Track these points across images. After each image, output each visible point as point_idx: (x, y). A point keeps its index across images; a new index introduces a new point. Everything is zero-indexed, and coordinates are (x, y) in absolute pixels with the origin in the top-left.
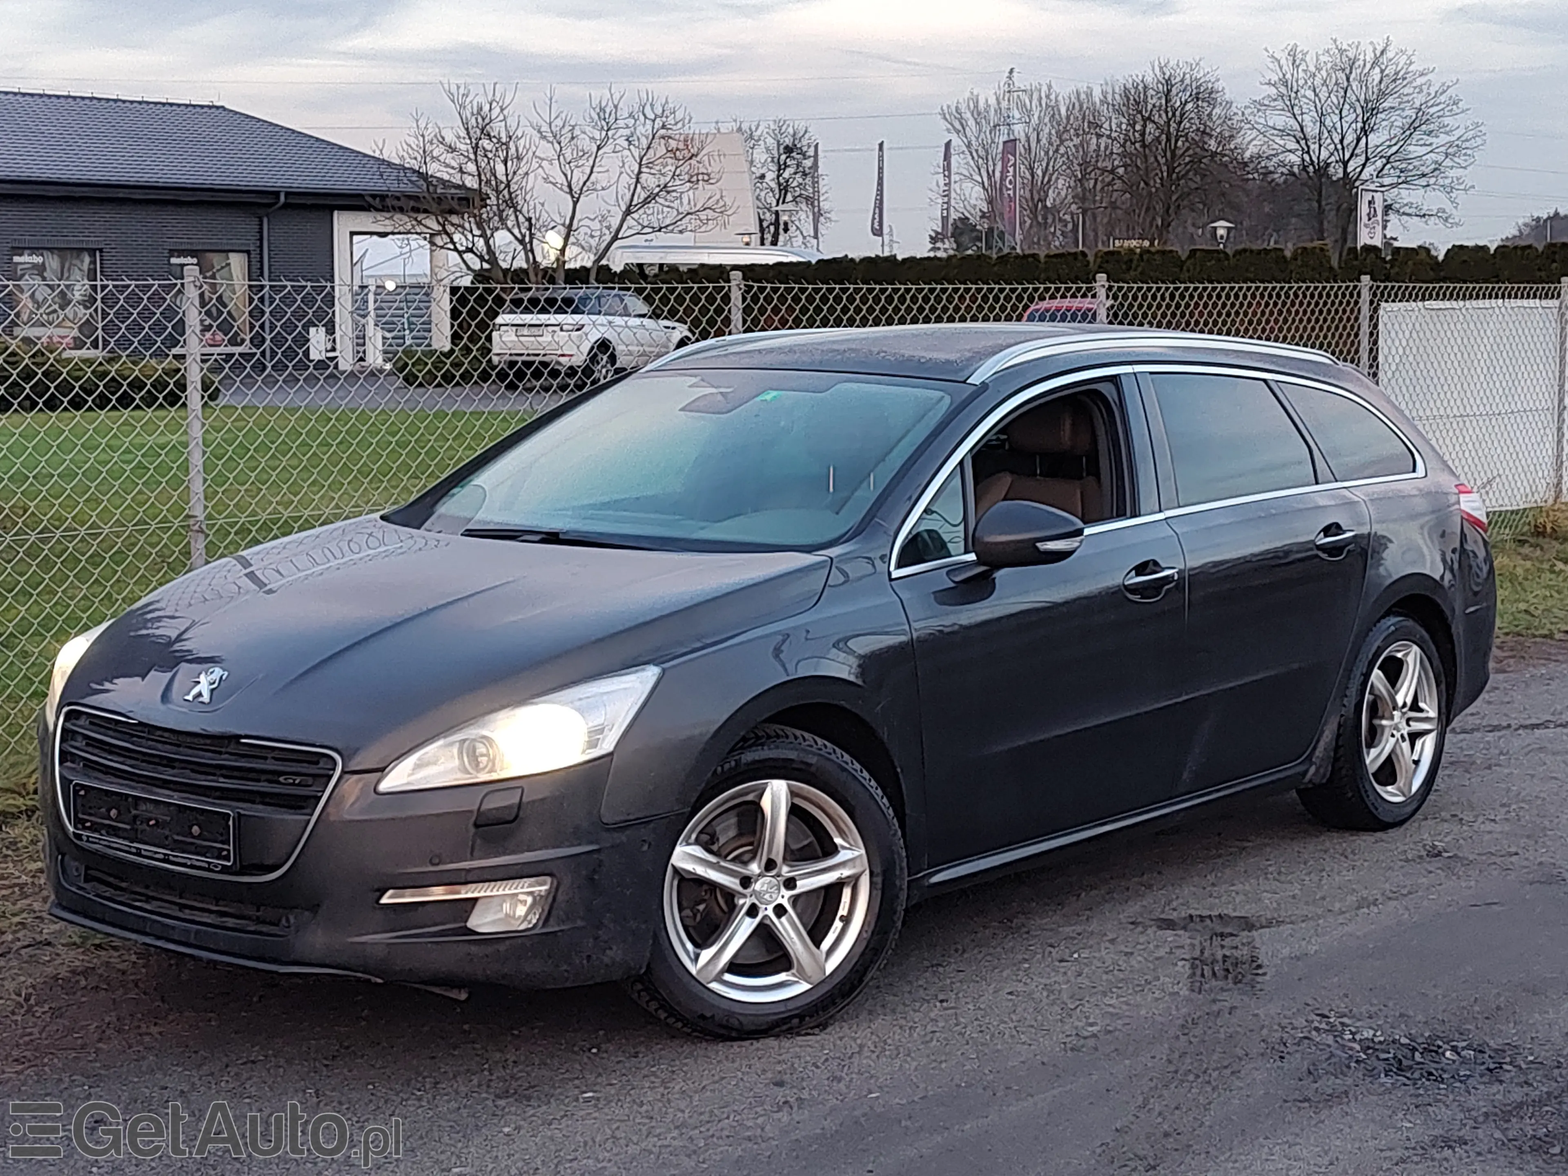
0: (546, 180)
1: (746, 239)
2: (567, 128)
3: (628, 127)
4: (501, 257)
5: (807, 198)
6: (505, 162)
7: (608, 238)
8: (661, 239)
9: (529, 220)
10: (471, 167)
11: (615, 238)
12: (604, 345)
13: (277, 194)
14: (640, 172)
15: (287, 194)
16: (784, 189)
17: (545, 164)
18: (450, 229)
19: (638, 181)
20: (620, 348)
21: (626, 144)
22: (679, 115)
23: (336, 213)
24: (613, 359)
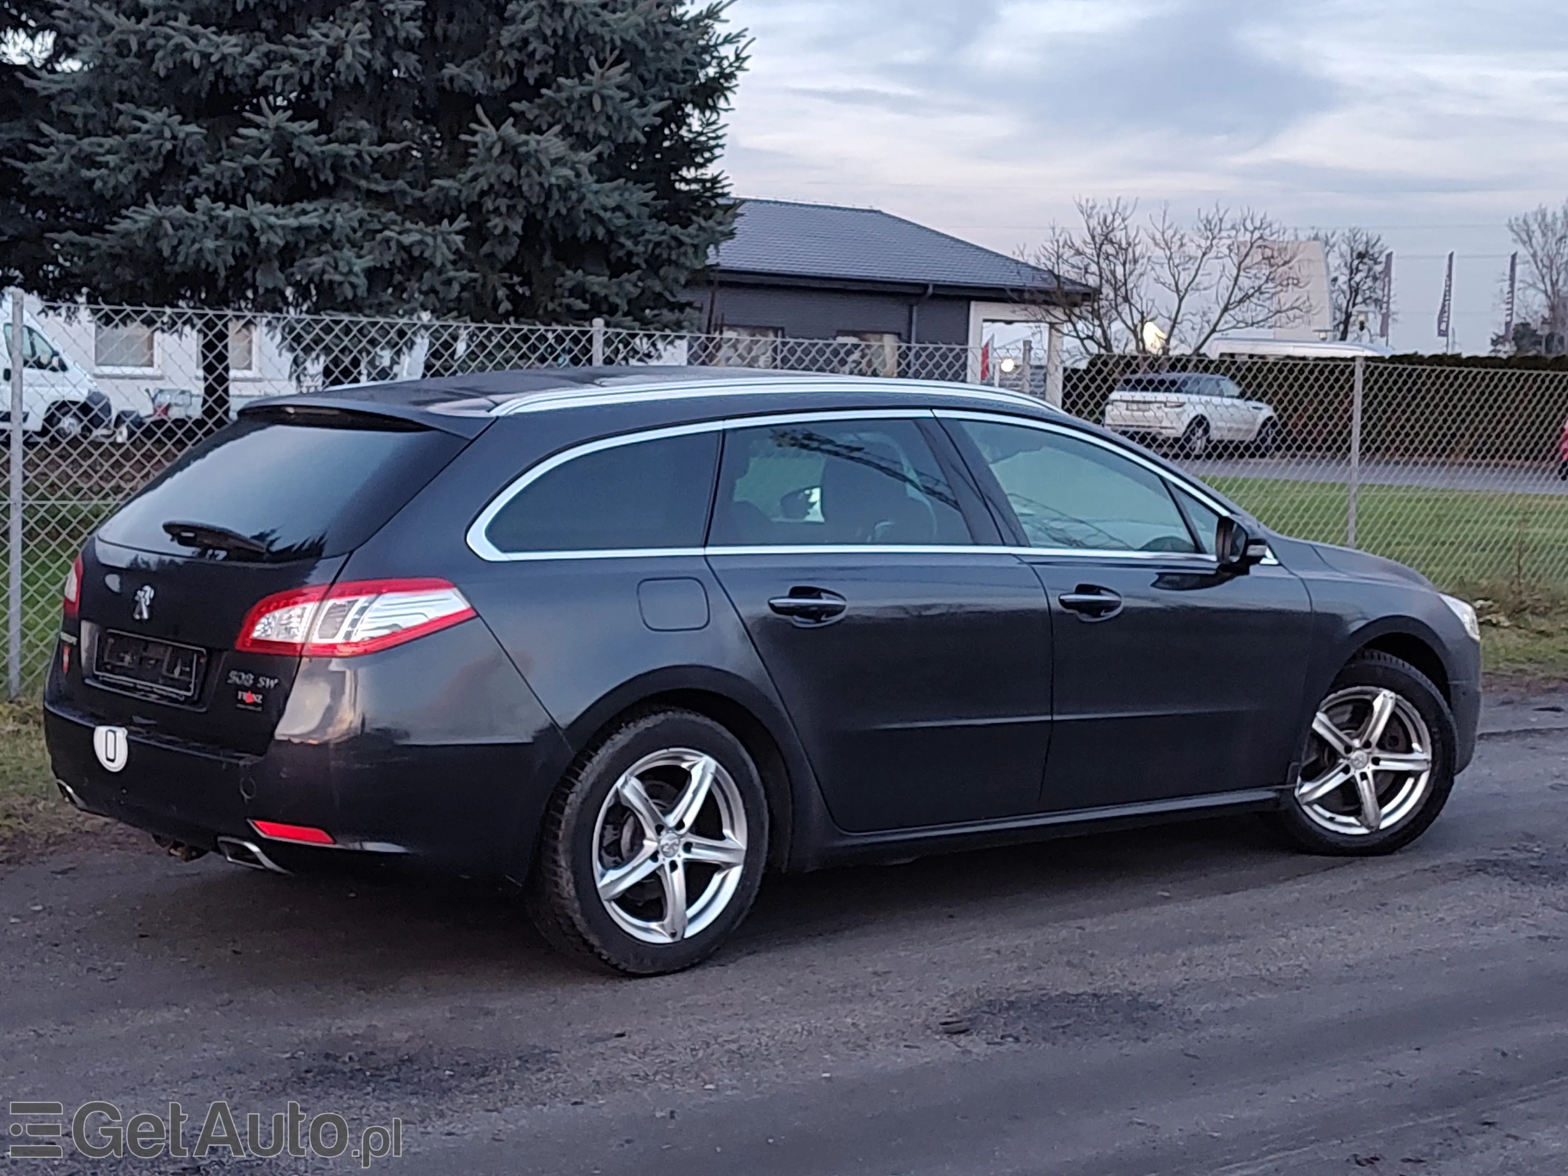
0: (1157, 280)
1: (1323, 335)
2: (1178, 236)
3: (1229, 237)
4: (1114, 343)
5: (1376, 301)
6: (1124, 264)
7: (1207, 330)
8: (1253, 332)
9: (1142, 313)
10: (1094, 268)
11: (1213, 331)
12: (1200, 421)
13: (925, 286)
14: (1238, 276)
15: (936, 286)
16: (1355, 291)
17: (1157, 267)
18: (1074, 319)
19: (1235, 283)
20: (1212, 425)
21: (1227, 252)
22: (1275, 227)
23: (973, 304)
24: (1206, 431)
